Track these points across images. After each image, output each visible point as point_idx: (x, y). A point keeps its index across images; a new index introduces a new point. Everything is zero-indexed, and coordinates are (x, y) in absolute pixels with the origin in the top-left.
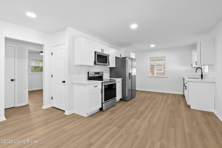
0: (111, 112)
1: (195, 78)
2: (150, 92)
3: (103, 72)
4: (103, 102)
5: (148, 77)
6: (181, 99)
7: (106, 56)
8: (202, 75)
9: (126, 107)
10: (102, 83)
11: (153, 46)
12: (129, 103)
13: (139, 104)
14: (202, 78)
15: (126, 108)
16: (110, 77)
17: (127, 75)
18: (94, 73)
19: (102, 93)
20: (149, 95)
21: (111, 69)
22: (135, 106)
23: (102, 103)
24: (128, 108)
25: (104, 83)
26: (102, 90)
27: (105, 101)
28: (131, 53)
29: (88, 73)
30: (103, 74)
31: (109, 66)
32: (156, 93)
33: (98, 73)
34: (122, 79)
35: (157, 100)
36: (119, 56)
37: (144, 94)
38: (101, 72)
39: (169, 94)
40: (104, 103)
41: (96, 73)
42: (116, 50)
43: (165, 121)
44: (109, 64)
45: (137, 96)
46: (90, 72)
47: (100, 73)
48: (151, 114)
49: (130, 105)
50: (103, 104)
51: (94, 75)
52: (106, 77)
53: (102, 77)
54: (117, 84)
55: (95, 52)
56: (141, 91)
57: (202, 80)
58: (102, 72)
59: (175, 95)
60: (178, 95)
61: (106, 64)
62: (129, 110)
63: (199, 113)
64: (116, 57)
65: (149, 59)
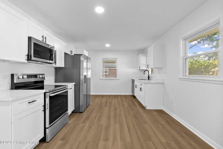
0: (63, 139)
1: (143, 80)
2: (103, 96)
3: (44, 74)
4: (47, 126)
5: (100, 79)
6: (133, 99)
7: (50, 49)
8: (149, 76)
9: (84, 122)
10: (45, 93)
11: (108, 45)
12: (85, 115)
13: (99, 114)
14: (149, 79)
15: (84, 124)
16: (55, 82)
17: (82, 78)
18: (25, 77)
19: (45, 111)
20: (104, 100)
21: (57, 69)
22: (95, 118)
23: (45, 128)
24: (87, 124)
25: (48, 94)
26: (45, 106)
27: (50, 123)
28: (84, 50)
29: (12, 76)
30: (44, 78)
31: (55, 65)
32: (110, 96)
33: (35, 76)
34: (75, 83)
35: (115, 105)
36: (69, 53)
37: (97, 99)
38: (40, 75)
39: (121, 96)
40: (47, 128)
41: (29, 76)
42: (65, 43)
43: (137, 133)
44: (55, 63)
45: (91, 103)
46: (16, 74)
47: (38, 76)
48: (118, 126)
49: (87, 118)
50: (47, 130)
51: (26, 80)
52: (50, 81)
53: (43, 82)
54: (69, 91)
55: (30, 39)
56: (93, 95)
57: (149, 81)
58: (42, 75)
59: (126, 96)
60: (129, 96)
61: (51, 62)
62: (90, 128)
63: (155, 113)
64: (65, 53)
65: (101, 60)
